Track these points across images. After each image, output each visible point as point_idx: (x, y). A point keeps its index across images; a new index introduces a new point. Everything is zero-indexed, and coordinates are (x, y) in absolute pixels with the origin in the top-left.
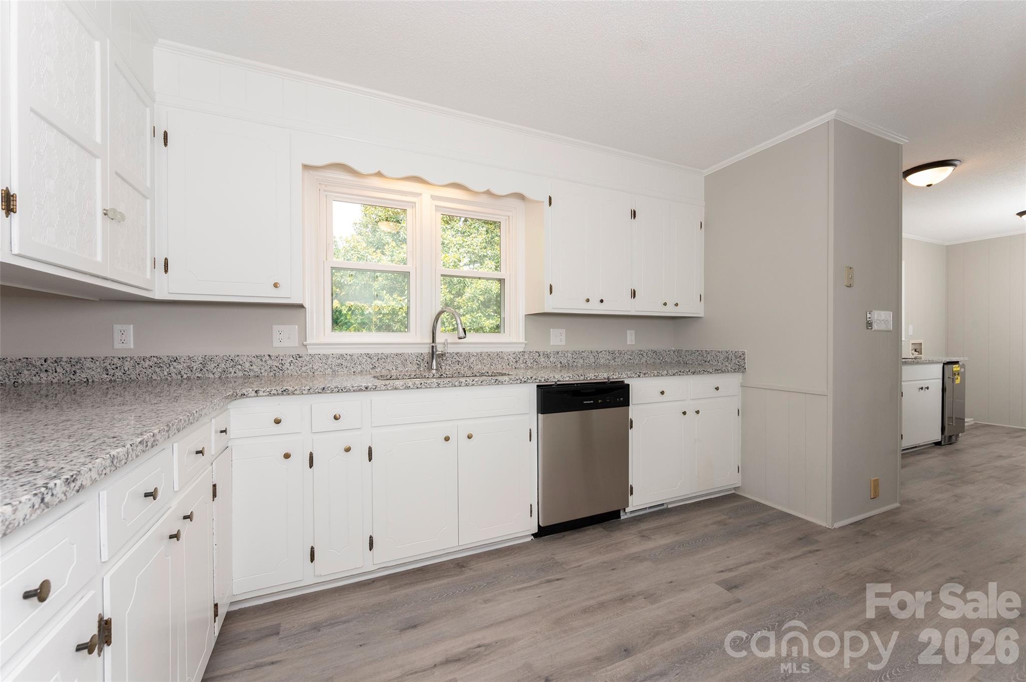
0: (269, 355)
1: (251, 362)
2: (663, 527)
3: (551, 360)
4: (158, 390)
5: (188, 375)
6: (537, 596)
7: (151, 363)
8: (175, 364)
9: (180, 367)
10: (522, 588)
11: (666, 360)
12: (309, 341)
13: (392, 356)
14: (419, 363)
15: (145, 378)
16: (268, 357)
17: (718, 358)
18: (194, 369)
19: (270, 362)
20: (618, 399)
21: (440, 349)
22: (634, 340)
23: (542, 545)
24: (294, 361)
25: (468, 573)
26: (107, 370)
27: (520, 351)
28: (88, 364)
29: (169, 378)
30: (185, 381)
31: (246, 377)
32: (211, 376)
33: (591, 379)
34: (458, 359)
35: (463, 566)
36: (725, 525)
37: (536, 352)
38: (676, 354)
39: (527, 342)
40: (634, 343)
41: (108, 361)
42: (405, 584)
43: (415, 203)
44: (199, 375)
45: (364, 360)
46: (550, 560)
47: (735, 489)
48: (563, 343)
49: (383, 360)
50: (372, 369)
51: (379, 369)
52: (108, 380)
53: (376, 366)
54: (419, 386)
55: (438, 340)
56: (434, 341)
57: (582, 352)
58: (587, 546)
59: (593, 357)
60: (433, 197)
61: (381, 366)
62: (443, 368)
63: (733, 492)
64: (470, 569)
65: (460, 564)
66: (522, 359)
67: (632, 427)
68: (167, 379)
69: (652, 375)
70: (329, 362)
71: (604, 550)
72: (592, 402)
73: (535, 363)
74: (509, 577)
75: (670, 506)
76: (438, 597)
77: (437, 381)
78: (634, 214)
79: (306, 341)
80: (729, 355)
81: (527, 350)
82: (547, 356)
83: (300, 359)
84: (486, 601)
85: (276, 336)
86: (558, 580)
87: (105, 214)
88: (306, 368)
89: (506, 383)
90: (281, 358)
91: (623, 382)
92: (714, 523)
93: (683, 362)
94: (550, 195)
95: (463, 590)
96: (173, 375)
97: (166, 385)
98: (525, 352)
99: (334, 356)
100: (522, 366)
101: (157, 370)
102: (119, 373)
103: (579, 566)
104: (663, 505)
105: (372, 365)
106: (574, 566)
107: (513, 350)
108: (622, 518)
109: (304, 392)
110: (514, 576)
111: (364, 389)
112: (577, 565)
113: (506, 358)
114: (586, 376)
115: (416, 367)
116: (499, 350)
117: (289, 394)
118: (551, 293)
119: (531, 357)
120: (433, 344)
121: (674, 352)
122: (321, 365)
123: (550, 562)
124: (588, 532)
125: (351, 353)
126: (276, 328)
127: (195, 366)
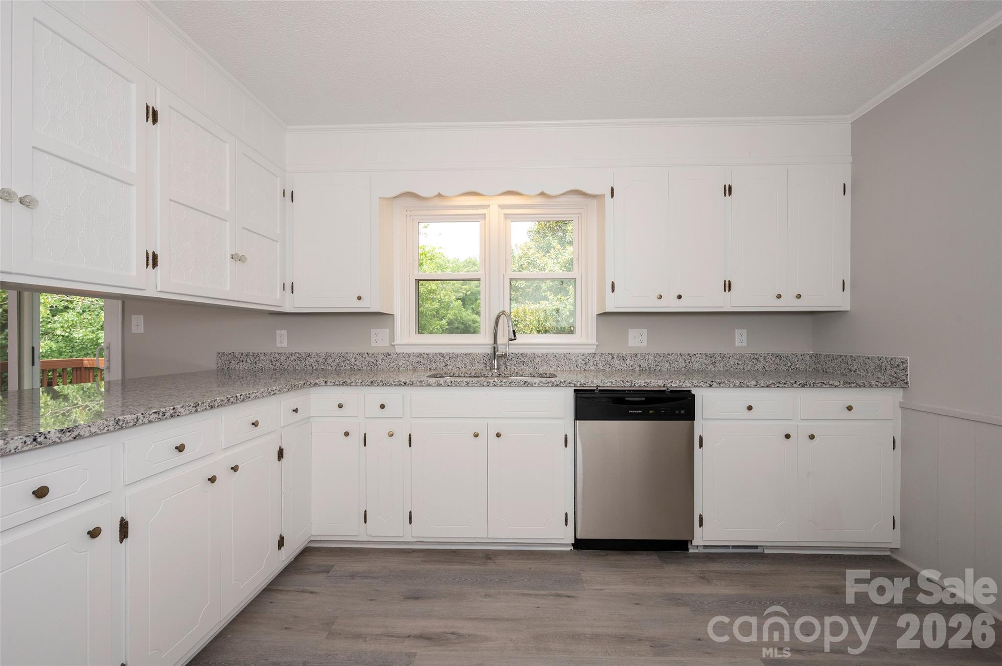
0: (367, 353)
1: (355, 358)
2: (738, 574)
3: (627, 363)
4: (299, 377)
5: (317, 367)
6: (537, 606)
7: (295, 358)
8: (309, 358)
9: (311, 361)
10: (528, 594)
11: (797, 366)
12: (396, 342)
13: (462, 355)
14: (485, 362)
15: (292, 368)
16: (367, 355)
17: (868, 366)
18: (320, 362)
19: (368, 358)
20: (677, 412)
21: (501, 351)
22: (745, 340)
23: (578, 557)
24: (384, 358)
25: (491, 566)
26: (272, 362)
27: (590, 353)
28: (262, 357)
29: (306, 369)
30: (315, 371)
31: (352, 370)
32: (330, 368)
33: (640, 386)
34: (523, 360)
35: (490, 559)
36: (838, 593)
37: (609, 354)
38: (814, 358)
39: (598, 343)
40: (745, 345)
41: (272, 356)
42: (435, 561)
43: (485, 214)
44: (323, 367)
45: (438, 359)
46: (574, 575)
47: (892, 550)
48: (645, 344)
49: (454, 359)
50: (444, 366)
51: (451, 367)
52: (272, 368)
53: (448, 364)
54: (450, 384)
55: (499, 341)
56: (495, 342)
57: (669, 354)
58: (626, 571)
59: (683, 361)
60: (502, 207)
61: (452, 364)
62: (509, 367)
63: (888, 553)
64: (494, 563)
65: (489, 556)
66: (592, 361)
67: (702, 446)
68: (304, 369)
69: (732, 386)
70: (411, 360)
71: (642, 581)
72: (641, 412)
73: (608, 366)
74: (523, 580)
75: (766, 551)
76: (451, 579)
77: (466, 380)
78: (728, 190)
79: (394, 342)
80: (882, 363)
81: (600, 351)
82: (624, 359)
83: (389, 357)
84: (487, 596)
85: (373, 338)
86: (568, 597)
87: (232, 258)
88: (393, 364)
89: (535, 385)
90: (376, 355)
91: (690, 391)
92: (820, 587)
93: (822, 371)
94: (612, 186)
95: (475, 580)
96: (308, 366)
97: (303, 374)
98: (595, 354)
99: (414, 354)
100: (592, 368)
101: (299, 362)
102: (278, 364)
103: (601, 590)
104: (756, 547)
105: (445, 363)
106: (595, 588)
107: (582, 351)
108: (691, 551)
109: (358, 384)
110: (528, 580)
111: (403, 384)
112: (599, 587)
113: (574, 360)
114: (633, 383)
115: (483, 366)
116: (566, 351)
117: (347, 385)
118: (613, 291)
119: (603, 360)
120: (495, 346)
121: (811, 357)
122: (404, 362)
123: (574, 577)
124: (637, 557)
125: (427, 352)
126: (373, 331)
127: (321, 360)
